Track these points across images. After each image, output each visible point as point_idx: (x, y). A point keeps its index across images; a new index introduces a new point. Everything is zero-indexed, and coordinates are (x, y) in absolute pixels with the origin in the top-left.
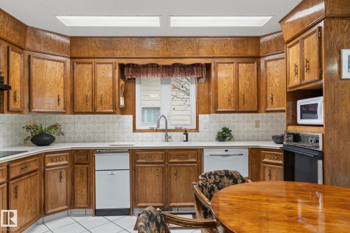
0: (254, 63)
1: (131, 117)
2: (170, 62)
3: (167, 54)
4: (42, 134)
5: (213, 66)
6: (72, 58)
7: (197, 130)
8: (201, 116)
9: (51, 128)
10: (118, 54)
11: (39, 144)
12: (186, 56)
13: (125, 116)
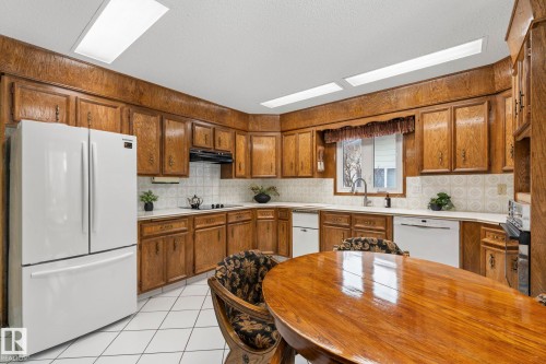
0: (483, 103)
1: (332, 180)
2: (363, 122)
3: (361, 114)
4: (262, 194)
5: (417, 118)
6: (282, 132)
7: (404, 195)
8: (409, 179)
9: (270, 189)
10: (315, 122)
11: (260, 202)
12: (382, 112)
13: (327, 180)
